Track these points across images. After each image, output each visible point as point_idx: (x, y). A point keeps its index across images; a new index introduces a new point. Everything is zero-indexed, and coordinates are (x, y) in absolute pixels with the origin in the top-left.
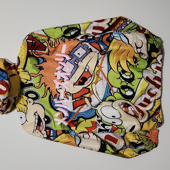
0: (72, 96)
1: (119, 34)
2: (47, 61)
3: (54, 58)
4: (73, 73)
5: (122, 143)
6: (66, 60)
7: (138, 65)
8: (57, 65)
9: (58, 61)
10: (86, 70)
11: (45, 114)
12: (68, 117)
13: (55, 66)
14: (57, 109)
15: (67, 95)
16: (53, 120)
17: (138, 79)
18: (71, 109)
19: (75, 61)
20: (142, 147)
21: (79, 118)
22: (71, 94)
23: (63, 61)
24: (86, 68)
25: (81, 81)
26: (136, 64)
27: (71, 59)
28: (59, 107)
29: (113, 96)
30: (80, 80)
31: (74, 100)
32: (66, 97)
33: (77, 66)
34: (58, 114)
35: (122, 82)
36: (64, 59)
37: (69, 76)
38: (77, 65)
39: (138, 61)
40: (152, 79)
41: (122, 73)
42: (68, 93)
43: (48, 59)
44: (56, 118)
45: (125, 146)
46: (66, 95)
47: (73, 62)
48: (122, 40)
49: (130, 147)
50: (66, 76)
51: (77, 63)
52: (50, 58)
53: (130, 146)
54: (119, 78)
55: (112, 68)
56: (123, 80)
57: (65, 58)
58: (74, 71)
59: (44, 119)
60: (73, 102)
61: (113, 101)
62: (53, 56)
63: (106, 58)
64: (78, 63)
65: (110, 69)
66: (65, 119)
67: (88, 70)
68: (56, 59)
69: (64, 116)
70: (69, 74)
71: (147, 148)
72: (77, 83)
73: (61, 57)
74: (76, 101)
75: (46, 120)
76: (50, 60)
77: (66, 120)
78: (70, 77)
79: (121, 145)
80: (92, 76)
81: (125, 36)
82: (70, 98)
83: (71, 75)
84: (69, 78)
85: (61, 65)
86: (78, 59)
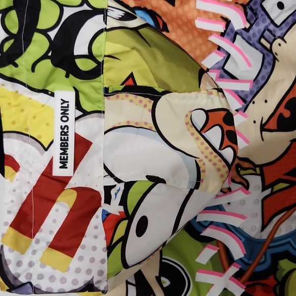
0: (262, 175)
2: (169, 27)
3: (190, 16)
4: (260, 82)
6: (232, 30)
8: (204, 48)
9: (206, 34)
11: (161, 258)
12: (246, 260)
13: (198, 52)
15: (242, 172)
19: (262, 36)
22: (256, 166)
23: (222, 35)
25: (287, 114)
27: (250, 28)
28: (212, 223)
30: (282, 109)
31: (268, 192)
32: (238, 179)
33: (272, 57)
36: (227, 26)
37: (247, 96)
38: (270, 51)
42: (246, 165)
43: (173, 20)
44: (203, 269)
46: (238, 172)
47: (254, 40)
50: (236, 92)
51: (268, 46)
52: (179, 17)
57: (228, 22)
58: (265, 72)
59: (158, 279)
60: (263, 200)
62: (186, 8)
64: (271, 44)
66: (233, 270)
68: (200, 24)
69: (231, 260)
70: (246, 87)
72: (273, 124)
73: (215, 15)
74: (272, 193)
75: (166, 282)
76: (179, 26)
77: (237, 276)
78: (248, 100)
82: (255, 181)
83: (251, 92)
84: (244, 100)
85: (219, 48)
86: (272, 27)
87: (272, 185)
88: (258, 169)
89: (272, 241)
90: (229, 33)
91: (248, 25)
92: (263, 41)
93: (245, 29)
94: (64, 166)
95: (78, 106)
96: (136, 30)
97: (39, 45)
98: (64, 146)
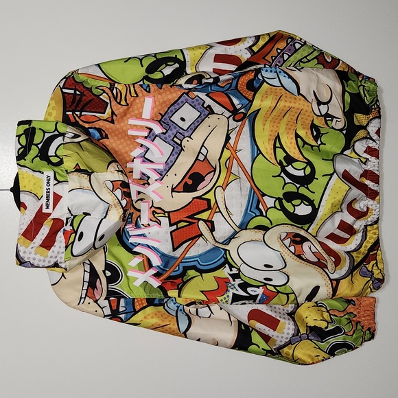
0: (169, 217)
1: (276, 72)
2: (109, 136)
3: (124, 128)
4: (169, 165)
5: (289, 329)
6: (153, 134)
7: (322, 143)
8: (131, 146)
9: (134, 137)
10: (201, 157)
11: (106, 260)
12: (162, 267)
13: (127, 149)
14: (136, 249)
15: (156, 215)
16: (126, 274)
17: (323, 176)
18: (166, 248)
19: (175, 136)
20: (339, 339)
21: (186, 269)
22: (165, 212)
23: (146, 137)
24: (200, 152)
25: (190, 182)
26: (319, 142)
27: (166, 132)
28: (139, 244)
29: (266, 217)
30: (187, 179)
31: (174, 227)
32: (154, 219)
33: (180, 148)
34: (137, 261)
35: (285, 184)
36: (150, 133)
37: (162, 172)
38: (181, 145)
39: (323, 134)
40: (357, 177)
41: (285, 164)
42: (159, 211)
43: (113, 132)
44: (133, 269)
45: (297, 335)
46: (154, 215)
47: (169, 139)
48: (282, 86)
49: (308, 339)
50: (155, 170)
51: (179, 142)
52: (117, 130)
53: (308, 336)
54: (279, 176)
55: (261, 153)
56: (288, 180)
57: (151, 130)
58: (172, 158)
59: (104, 272)
60: (171, 232)
61: (266, 229)
62: (122, 124)
63: (247, 129)
64: (181, 141)
65: (258, 155)
66: (152, 271)
67: (206, 157)
68: (130, 133)
69: (150, 266)
70: (161, 167)
71: (349, 340)
72: (181, 188)
73: (142, 127)
74: (177, 229)
75: (108, 274)
76: (116, 135)
77: (157, 275)
78: (163, 174)
79: (288, 334)
80: (215, 171)
81: (290, 77)
82: (165, 221)
83: (165, 170)
84: (161, 175)
85: (142, 145)
86: (181, 131)
87: (176, 223)
88: (167, 214)
89: (183, 259)
90: (151, 136)
91: (165, 131)
92: (175, 139)
93: (163, 133)
94: (48, 208)
95: (55, 178)
96: (79, 143)
97: (34, 151)
98: (48, 198)
